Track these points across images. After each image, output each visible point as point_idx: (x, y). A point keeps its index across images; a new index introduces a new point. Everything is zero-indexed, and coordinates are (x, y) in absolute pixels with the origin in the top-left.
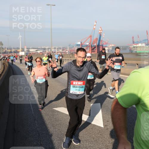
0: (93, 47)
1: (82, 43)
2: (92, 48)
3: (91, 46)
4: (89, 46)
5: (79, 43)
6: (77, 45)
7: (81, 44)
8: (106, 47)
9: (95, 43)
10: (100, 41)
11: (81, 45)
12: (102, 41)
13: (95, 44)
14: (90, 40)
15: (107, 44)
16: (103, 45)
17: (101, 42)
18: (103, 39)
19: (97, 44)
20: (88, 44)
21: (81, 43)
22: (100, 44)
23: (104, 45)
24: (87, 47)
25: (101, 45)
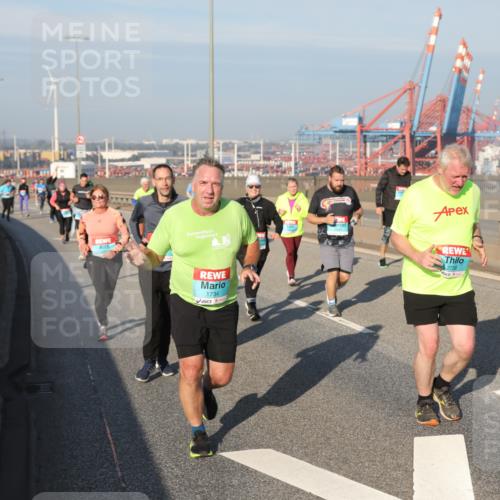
0: (424, 144)
1: (366, 122)
2: (417, 149)
3: (412, 138)
4: (404, 137)
5: (352, 122)
6: (341, 131)
7: (358, 129)
8: (489, 141)
9: (432, 124)
10: (456, 109)
11: (358, 134)
12: (469, 110)
13: (434, 129)
14: (407, 107)
15: (495, 130)
16: (474, 131)
17: (463, 117)
18: (477, 103)
19: (445, 127)
20: (397, 126)
21: (361, 120)
22: (461, 129)
23: (478, 134)
24: (392, 141)
25: (463, 135)
